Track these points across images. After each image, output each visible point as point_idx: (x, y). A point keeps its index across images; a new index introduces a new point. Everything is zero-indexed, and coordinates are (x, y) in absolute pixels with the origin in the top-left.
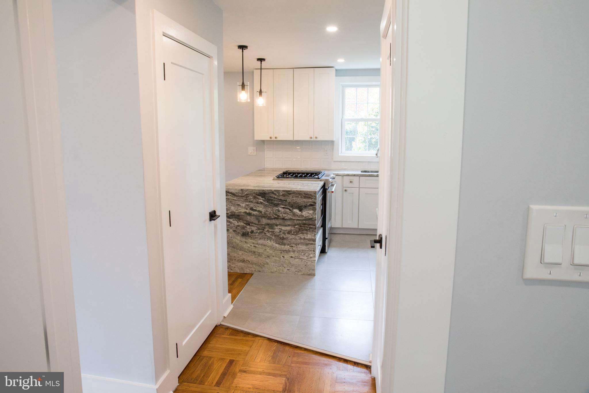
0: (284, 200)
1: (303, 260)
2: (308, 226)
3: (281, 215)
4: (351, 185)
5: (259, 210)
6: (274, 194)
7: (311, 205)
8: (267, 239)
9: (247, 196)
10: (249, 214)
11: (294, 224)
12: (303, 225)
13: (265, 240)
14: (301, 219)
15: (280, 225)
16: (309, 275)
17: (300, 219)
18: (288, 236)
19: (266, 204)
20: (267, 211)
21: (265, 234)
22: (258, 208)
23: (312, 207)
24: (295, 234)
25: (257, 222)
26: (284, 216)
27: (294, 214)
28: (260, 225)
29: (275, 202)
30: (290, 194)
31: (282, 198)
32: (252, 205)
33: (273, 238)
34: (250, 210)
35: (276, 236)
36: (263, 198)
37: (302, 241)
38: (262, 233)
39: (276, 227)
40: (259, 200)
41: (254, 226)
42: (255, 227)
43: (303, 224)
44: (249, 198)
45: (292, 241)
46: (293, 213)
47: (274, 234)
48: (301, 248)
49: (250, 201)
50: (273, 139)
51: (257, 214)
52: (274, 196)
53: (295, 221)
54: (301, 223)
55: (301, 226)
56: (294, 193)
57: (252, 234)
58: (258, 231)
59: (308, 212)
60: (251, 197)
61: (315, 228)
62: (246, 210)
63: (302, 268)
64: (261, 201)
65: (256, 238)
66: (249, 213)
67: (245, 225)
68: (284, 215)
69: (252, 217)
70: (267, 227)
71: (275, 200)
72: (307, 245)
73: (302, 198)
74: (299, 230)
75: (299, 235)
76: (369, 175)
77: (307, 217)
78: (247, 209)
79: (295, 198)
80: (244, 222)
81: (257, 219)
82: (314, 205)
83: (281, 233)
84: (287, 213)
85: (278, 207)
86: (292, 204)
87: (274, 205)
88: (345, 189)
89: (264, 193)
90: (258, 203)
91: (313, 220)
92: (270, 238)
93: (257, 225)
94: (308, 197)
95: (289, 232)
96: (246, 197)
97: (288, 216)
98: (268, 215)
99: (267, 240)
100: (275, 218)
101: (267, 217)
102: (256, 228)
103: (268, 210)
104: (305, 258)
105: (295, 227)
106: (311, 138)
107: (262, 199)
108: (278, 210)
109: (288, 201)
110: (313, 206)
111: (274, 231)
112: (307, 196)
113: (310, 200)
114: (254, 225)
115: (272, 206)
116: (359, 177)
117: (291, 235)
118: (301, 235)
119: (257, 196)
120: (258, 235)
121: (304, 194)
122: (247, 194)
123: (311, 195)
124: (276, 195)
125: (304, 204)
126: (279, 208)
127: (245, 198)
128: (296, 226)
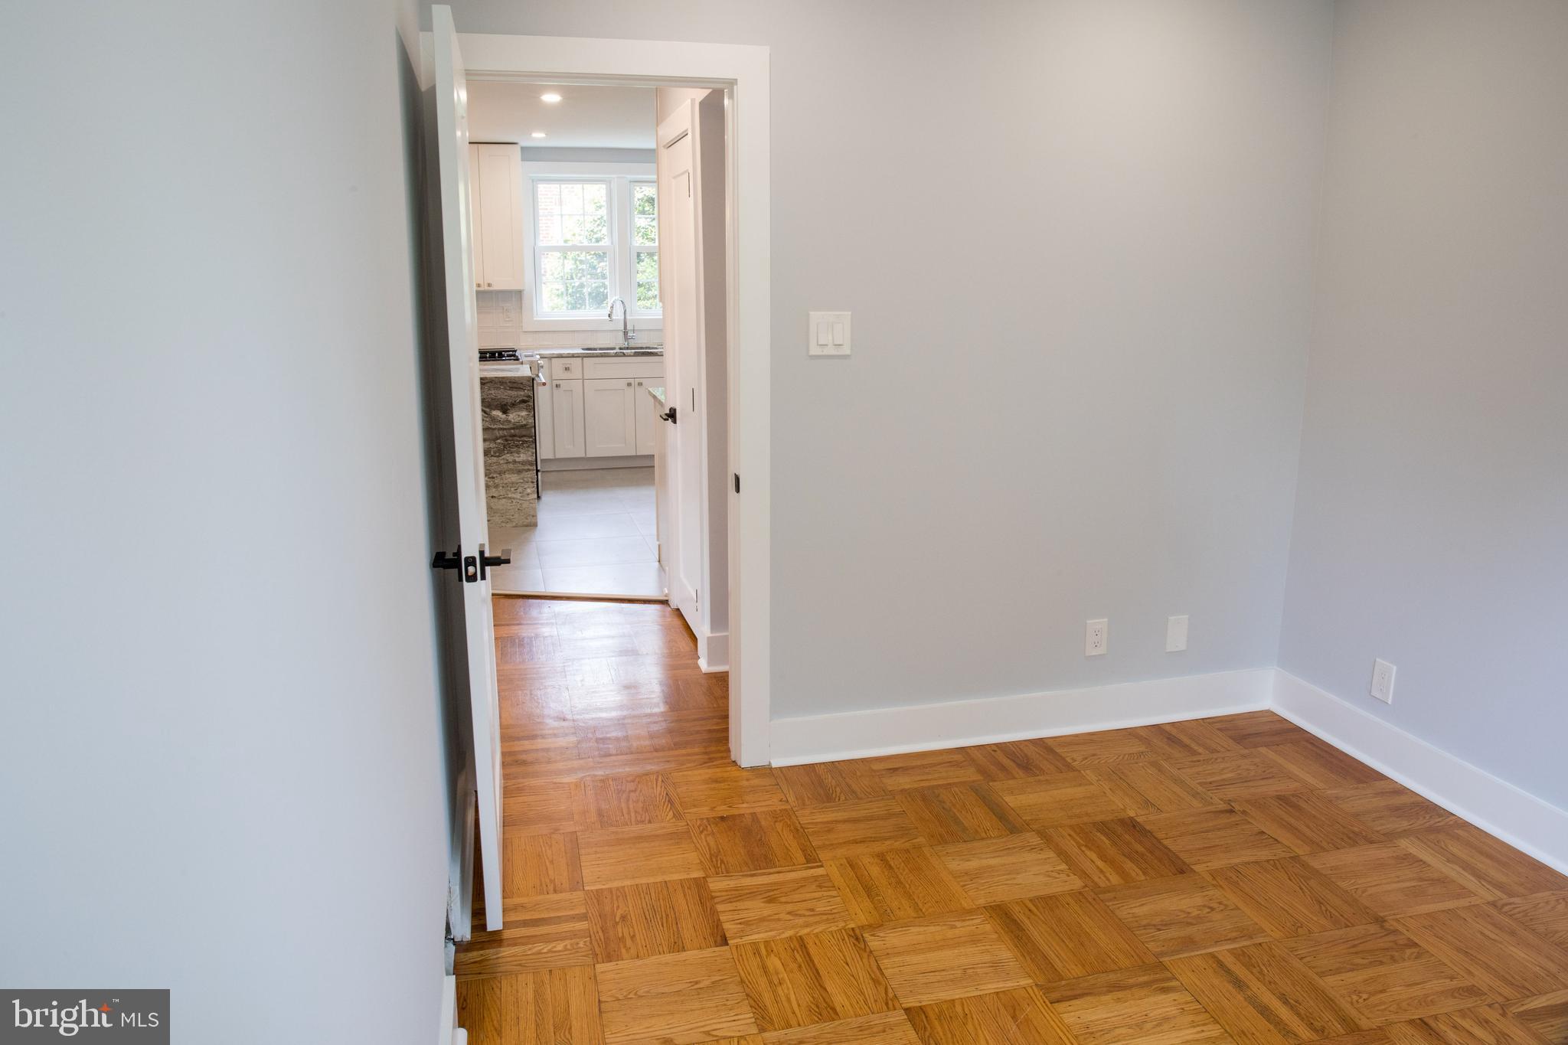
1: (514, 501)
2: (519, 439)
4: (567, 375)
7: (524, 401)
11: (493, 437)
12: (511, 439)
14: (507, 427)
16: (527, 526)
17: (504, 427)
23: (526, 405)
24: (497, 454)
27: (493, 420)
37: (511, 466)
43: (510, 436)
45: (493, 468)
46: (491, 417)
48: (509, 480)
53: (496, 432)
54: (506, 434)
55: (507, 440)
59: (519, 413)
61: (529, 441)
63: (513, 515)
72: (519, 472)
73: (507, 390)
74: (504, 446)
75: (504, 456)
76: (600, 353)
77: (516, 422)
79: (494, 389)
82: (529, 402)
86: (488, 401)
88: (555, 383)
91: (528, 428)
94: (519, 388)
104: (518, 496)
105: (496, 443)
106: (479, 286)
110: (526, 402)
112: (515, 385)
113: (522, 393)
116: (582, 360)
117: (490, 458)
118: (508, 455)
121: (509, 382)
123: (522, 384)
125: (510, 401)
128: (499, 441)
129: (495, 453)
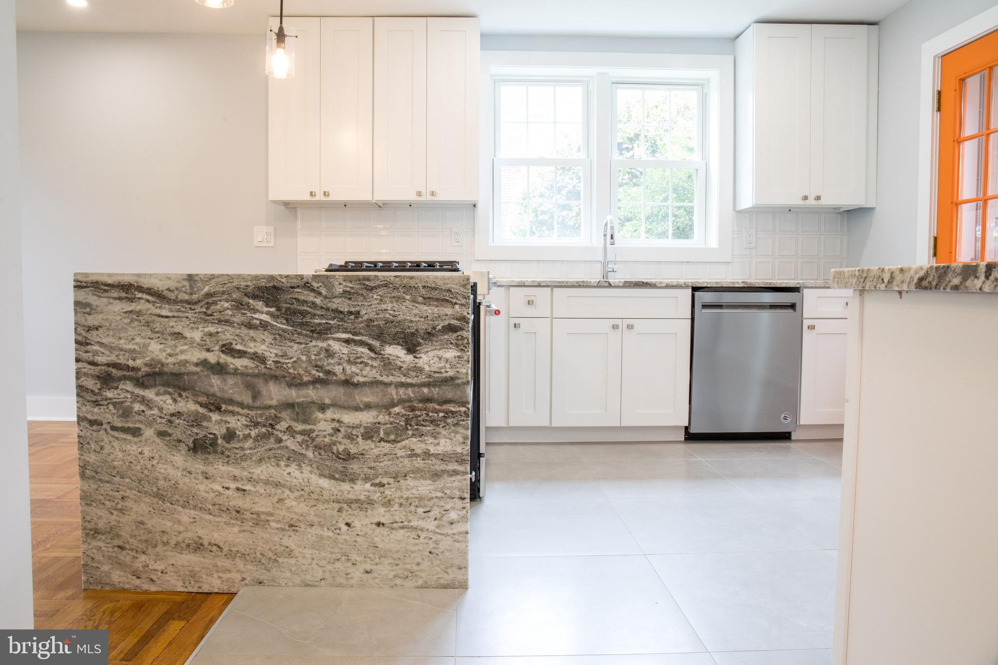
0: (351, 313)
1: (423, 535)
2: (438, 407)
3: (337, 367)
4: (529, 311)
5: (255, 353)
6: (313, 290)
7: (451, 329)
8: (288, 459)
9: (210, 300)
10: (220, 369)
11: (386, 400)
12: (420, 405)
13: (278, 465)
14: (413, 381)
15: (334, 405)
16: (445, 587)
17: (409, 381)
18: (366, 447)
19: (284, 330)
20: (284, 355)
21: (280, 441)
22: (252, 344)
23: (455, 335)
24: (392, 437)
25: (247, 399)
26: (349, 372)
27: (388, 365)
28: (258, 408)
29: (316, 321)
30: (371, 289)
31: (344, 306)
32: (228, 335)
33: (310, 454)
34: (223, 352)
35: (320, 449)
36: (271, 307)
37: (419, 463)
38: (269, 438)
39: (320, 415)
40: (256, 316)
41: (238, 414)
42: (239, 417)
43: (420, 401)
44: (218, 307)
45: (382, 464)
46: (383, 359)
47: (313, 440)
48: (414, 491)
49: (220, 321)
50: (320, 197)
51: (246, 367)
52: (311, 297)
53: (392, 391)
54: (412, 395)
55: (413, 409)
56: (386, 285)
57: (228, 442)
58: (253, 433)
59: (441, 353)
60: (226, 305)
61: (465, 412)
62: (204, 355)
63: (418, 564)
64: (265, 317)
65: (244, 458)
66: (218, 363)
67: (201, 410)
68: (348, 367)
69: (231, 381)
70: (284, 414)
71: (316, 312)
72: (436, 475)
73: (418, 303)
74: (408, 421)
75: (406, 442)
77: (435, 372)
78: (208, 350)
79: (391, 302)
80: (200, 399)
81: (249, 386)
82: (462, 329)
83: (340, 435)
84: (361, 363)
85: (328, 339)
86: (378, 326)
87: (312, 331)
88: (513, 321)
89: (274, 287)
90: (250, 326)
91: (458, 385)
92: (295, 458)
93: (249, 407)
94: (437, 300)
95: (369, 434)
96: (208, 303)
97: (364, 373)
98: (291, 371)
99: (287, 466)
100: (316, 381)
101: (285, 377)
102: (243, 421)
103: (290, 352)
104: (431, 525)
105: (390, 414)
106: (419, 194)
107: (266, 309)
108: (327, 350)
109: (366, 317)
110: (456, 332)
111: (312, 431)
112: (435, 294)
113: (448, 311)
114: (237, 409)
115: (306, 336)
116: (552, 290)
117: (378, 444)
118: (414, 440)
119: (246, 300)
120: (250, 449)
121: (424, 287)
122: (209, 295)
123: (449, 291)
124: (320, 294)
125: (423, 326)
126: (331, 342)
127: (204, 310)
128: (397, 409)
129: (387, 434)
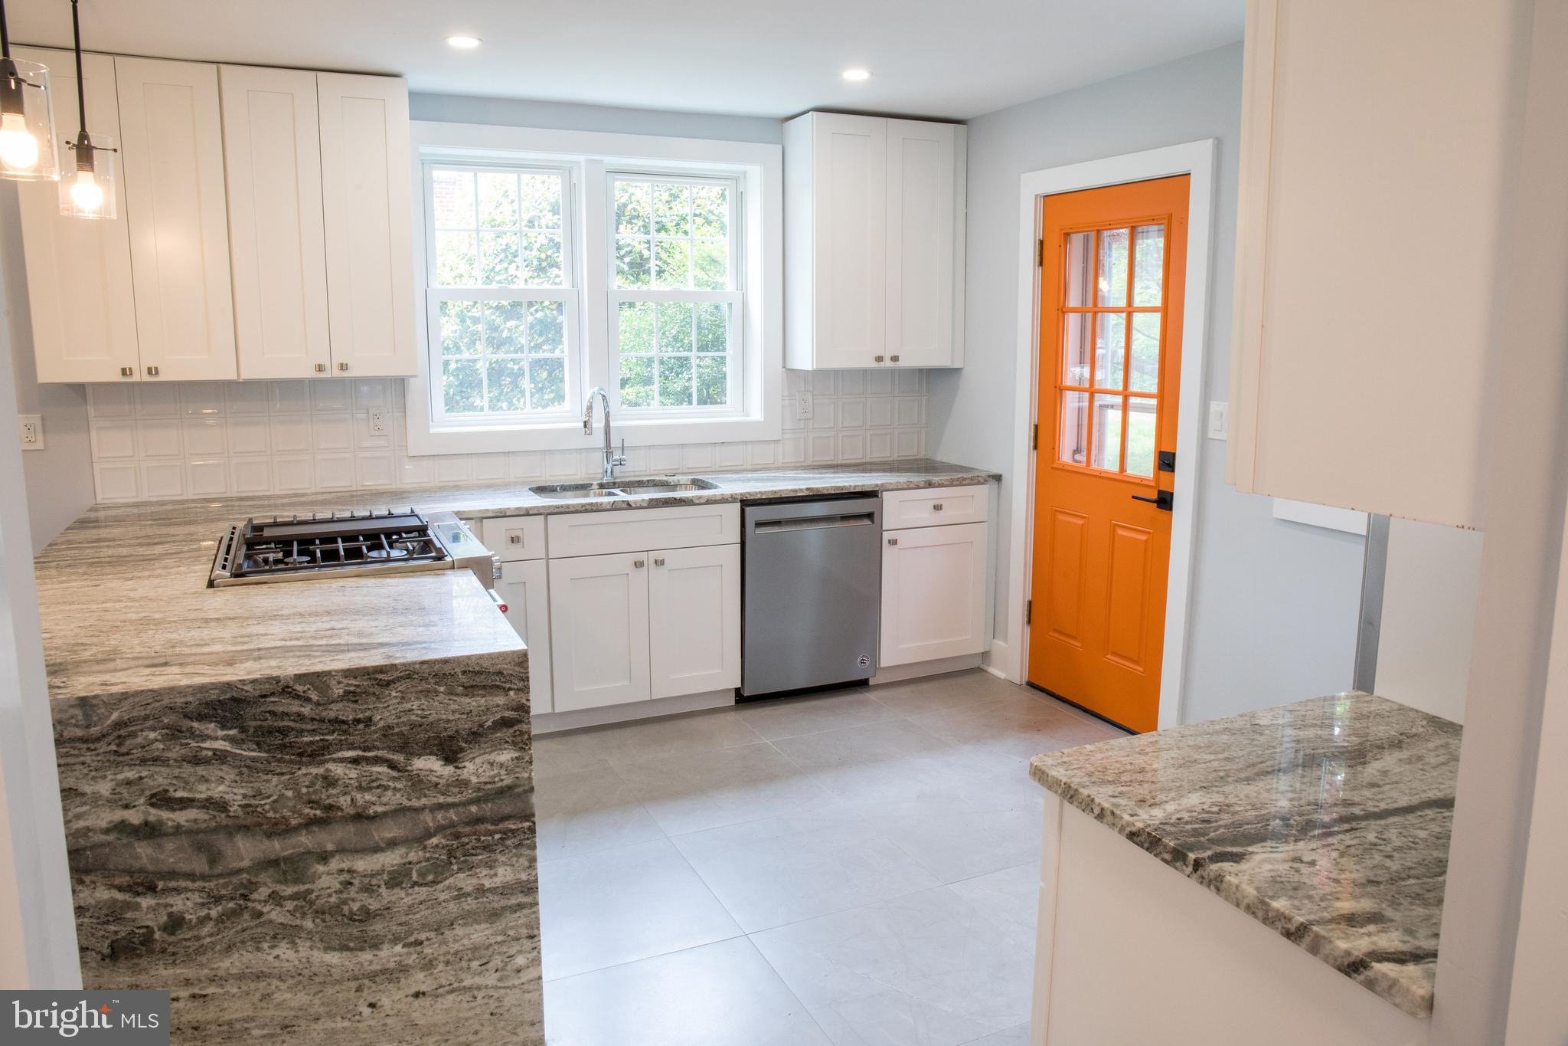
0: (358, 721)
1: (480, 994)
2: (492, 828)
3: (342, 799)
4: (516, 552)
5: (209, 800)
6: (298, 697)
8: (275, 937)
9: (123, 732)
10: (150, 831)
11: (418, 831)
12: (468, 829)
13: (258, 949)
14: (457, 800)
15: (342, 850)
17: (450, 800)
18: (393, 899)
19: (253, 759)
20: (258, 794)
21: (260, 914)
22: (203, 787)
23: (511, 731)
24: (430, 878)
25: (200, 865)
26: (360, 802)
27: (418, 784)
28: (221, 876)
29: (305, 739)
30: (388, 684)
31: (346, 712)
32: (159, 779)
33: (309, 924)
34: (152, 805)
35: (324, 913)
36: (230, 729)
37: (470, 904)
38: (241, 914)
39: (321, 868)
40: (207, 745)
41: (187, 890)
42: (189, 895)
43: (467, 824)
44: (139, 740)
45: (417, 916)
46: (410, 778)
47: (312, 903)
48: (465, 941)
49: (143, 761)
50: (140, 376)
51: (195, 821)
52: (294, 707)
53: (427, 818)
54: (455, 818)
55: (457, 836)
56: (409, 677)
57: (173, 934)
58: (214, 913)
59: (493, 757)
60: (152, 735)
61: (529, 828)
62: (120, 815)
64: (220, 745)
65: (201, 950)
66: (146, 823)
67: (120, 896)
68: (359, 796)
69: (170, 845)
70: (263, 877)
71: (304, 726)
72: (494, 915)
73: (457, 695)
74: (451, 854)
75: (451, 880)
77: (486, 783)
78: (126, 807)
79: (418, 698)
80: (117, 881)
81: (200, 847)
82: (520, 722)
83: (353, 890)
84: (378, 787)
85: (327, 761)
86: (401, 734)
87: (300, 755)
89: (233, 699)
90: (196, 760)
91: (519, 795)
92: (288, 934)
93: (204, 877)
94: (484, 687)
95: (397, 878)
96: (119, 737)
97: (384, 799)
98: (271, 814)
99: (272, 947)
100: (310, 823)
101: (260, 825)
102: (197, 898)
103: (267, 789)
104: (491, 979)
105: (425, 848)
106: (320, 368)
107: (221, 733)
108: (325, 778)
109: (381, 724)
110: (512, 727)
111: (310, 892)
112: (480, 680)
113: (500, 700)
114: (183, 884)
115: (291, 762)
117: (410, 891)
118: (461, 875)
119: (187, 723)
120: (211, 935)
121: (464, 672)
122: (119, 724)
123: (500, 673)
124: (308, 700)
125: (465, 725)
126: (331, 766)
127: (114, 747)
128: (434, 841)
129: (422, 875)
